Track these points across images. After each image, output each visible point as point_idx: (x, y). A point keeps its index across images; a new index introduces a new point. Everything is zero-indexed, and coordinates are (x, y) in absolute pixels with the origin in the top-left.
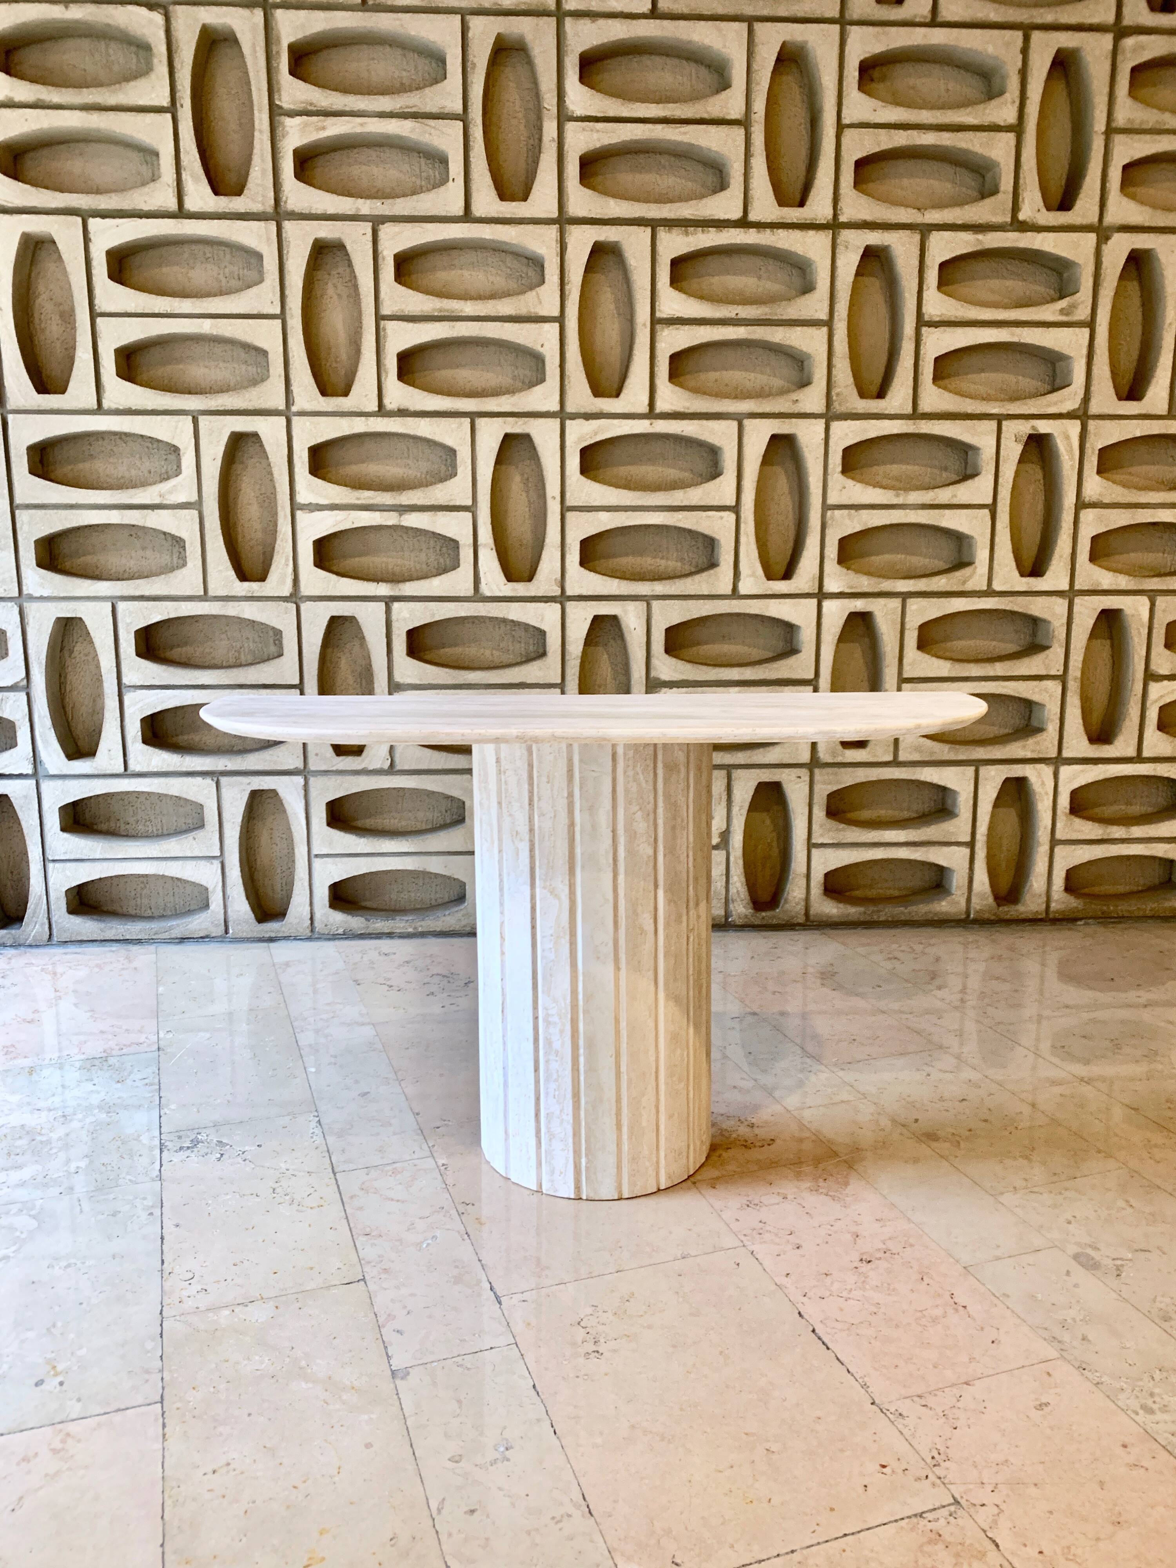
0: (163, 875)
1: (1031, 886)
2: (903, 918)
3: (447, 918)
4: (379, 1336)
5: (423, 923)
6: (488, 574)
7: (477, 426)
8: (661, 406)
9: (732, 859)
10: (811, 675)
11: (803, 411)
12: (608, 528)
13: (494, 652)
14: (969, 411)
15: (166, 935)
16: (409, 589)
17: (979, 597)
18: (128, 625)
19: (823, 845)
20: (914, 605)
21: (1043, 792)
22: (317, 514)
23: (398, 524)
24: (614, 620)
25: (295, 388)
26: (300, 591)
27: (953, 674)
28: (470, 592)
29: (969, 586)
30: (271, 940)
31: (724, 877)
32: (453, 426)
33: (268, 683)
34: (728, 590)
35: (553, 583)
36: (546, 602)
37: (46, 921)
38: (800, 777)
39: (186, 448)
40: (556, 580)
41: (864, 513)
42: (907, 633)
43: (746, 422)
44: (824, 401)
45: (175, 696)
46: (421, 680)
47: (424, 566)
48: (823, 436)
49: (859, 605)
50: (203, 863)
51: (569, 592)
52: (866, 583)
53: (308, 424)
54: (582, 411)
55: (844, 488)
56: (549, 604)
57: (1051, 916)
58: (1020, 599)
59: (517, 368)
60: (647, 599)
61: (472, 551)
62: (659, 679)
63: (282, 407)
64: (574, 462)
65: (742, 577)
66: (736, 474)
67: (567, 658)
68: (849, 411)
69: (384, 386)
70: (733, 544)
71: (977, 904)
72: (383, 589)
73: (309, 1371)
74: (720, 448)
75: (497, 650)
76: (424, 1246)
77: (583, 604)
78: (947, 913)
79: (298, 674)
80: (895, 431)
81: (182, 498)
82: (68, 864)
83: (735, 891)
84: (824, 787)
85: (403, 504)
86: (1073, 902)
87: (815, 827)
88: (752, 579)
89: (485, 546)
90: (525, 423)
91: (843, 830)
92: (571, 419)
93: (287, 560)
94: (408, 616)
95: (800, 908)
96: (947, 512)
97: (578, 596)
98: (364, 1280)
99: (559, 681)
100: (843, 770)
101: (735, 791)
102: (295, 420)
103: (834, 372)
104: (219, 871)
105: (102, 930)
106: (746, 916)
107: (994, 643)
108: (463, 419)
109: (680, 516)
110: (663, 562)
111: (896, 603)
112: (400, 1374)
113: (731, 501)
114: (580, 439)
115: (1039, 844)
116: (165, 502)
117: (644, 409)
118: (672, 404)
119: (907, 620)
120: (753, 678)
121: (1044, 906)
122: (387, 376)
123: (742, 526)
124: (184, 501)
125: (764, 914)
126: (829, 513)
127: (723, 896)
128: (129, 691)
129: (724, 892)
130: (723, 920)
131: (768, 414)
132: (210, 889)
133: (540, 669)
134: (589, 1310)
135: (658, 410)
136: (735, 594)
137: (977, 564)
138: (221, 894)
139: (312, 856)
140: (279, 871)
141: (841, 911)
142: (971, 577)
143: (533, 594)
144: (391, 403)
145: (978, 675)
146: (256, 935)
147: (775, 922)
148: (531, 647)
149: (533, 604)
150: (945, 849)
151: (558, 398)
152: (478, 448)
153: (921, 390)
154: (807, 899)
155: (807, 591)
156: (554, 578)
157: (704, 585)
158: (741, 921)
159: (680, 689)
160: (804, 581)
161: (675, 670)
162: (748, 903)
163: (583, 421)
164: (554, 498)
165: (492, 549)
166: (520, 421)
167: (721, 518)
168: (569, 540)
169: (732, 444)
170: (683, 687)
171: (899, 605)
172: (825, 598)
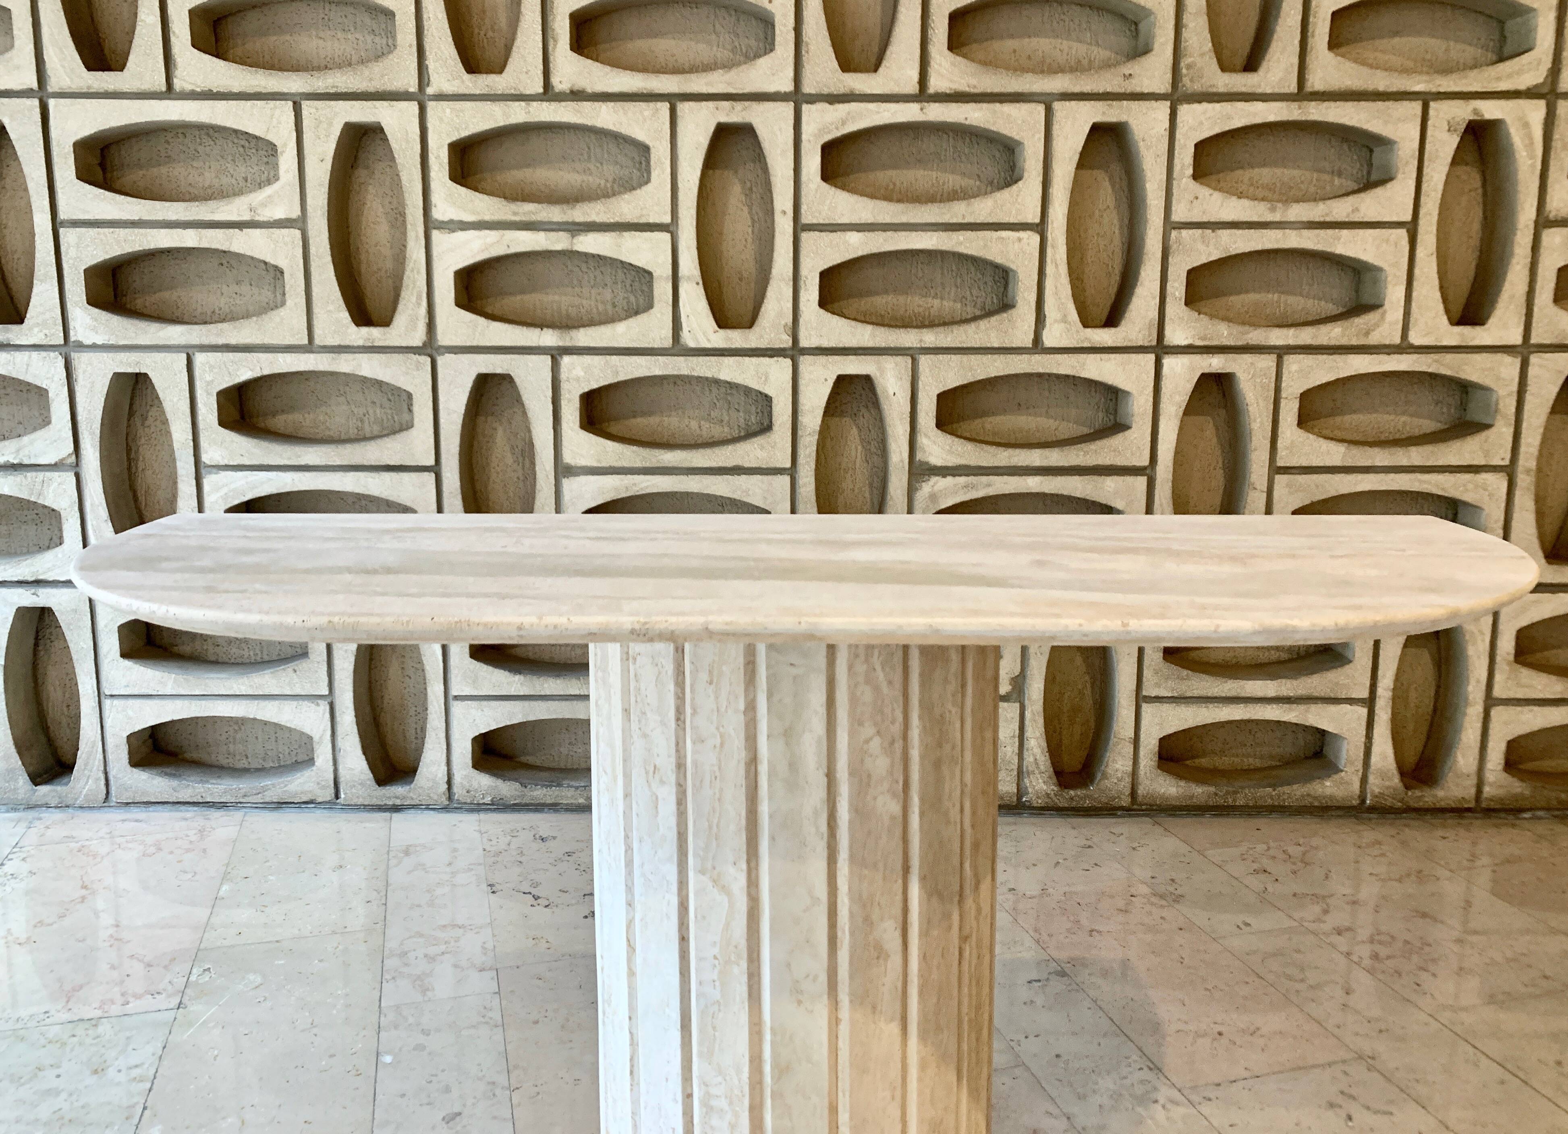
0: (255, 719)
1: (1455, 761)
2: (1269, 802)
6: (691, 317)
7: (679, 113)
8: (936, 84)
9: (1028, 715)
10: (1145, 461)
11: (1138, 90)
12: (860, 253)
13: (702, 423)
14: (1381, 88)
15: (259, 799)
16: (584, 337)
17: (1389, 354)
18: (209, 383)
19: (1158, 699)
20: (1293, 364)
21: (1476, 631)
22: (461, 236)
23: (569, 248)
24: (867, 381)
25: (431, 63)
26: (436, 340)
27: (1349, 463)
28: (668, 343)
29: (1374, 339)
30: (396, 809)
31: (1017, 740)
32: (646, 113)
33: (392, 463)
34: (1027, 341)
35: (782, 330)
36: (771, 356)
37: (102, 777)
39: (285, 145)
40: (786, 325)
41: (1225, 234)
42: (1283, 403)
43: (1057, 105)
44: (1169, 76)
45: (270, 480)
46: (599, 461)
47: (609, 307)
48: (1167, 125)
49: (1216, 363)
50: (306, 704)
51: (804, 343)
52: (1226, 333)
53: (448, 111)
54: (826, 91)
55: (1197, 198)
56: (775, 359)
57: (1484, 805)
58: (1449, 357)
59: (736, 34)
60: (913, 354)
61: (670, 285)
62: (927, 463)
63: (413, 88)
64: (812, 163)
65: (1048, 321)
66: (1041, 178)
67: (800, 433)
68: (1204, 90)
69: (551, 58)
70: (1036, 277)
71: (1375, 784)
72: (549, 338)
74: (1019, 143)
75: (706, 421)
77: (822, 359)
78: (1331, 797)
79: (433, 452)
80: (1272, 118)
81: (279, 213)
82: (131, 702)
83: (1031, 759)
85: (577, 220)
86: (1516, 787)
87: (1147, 673)
88: (1063, 325)
89: (689, 278)
90: (744, 109)
91: (1188, 678)
92: (808, 102)
93: (419, 297)
94: (582, 374)
95: (1125, 786)
96: (1345, 232)
97: (817, 348)
99: (788, 465)
102: (431, 106)
103: (1185, 34)
104: (327, 716)
105: (174, 790)
106: (1047, 795)
108: (659, 104)
109: (961, 238)
110: (936, 302)
111: (1268, 362)
113: (1034, 217)
114: (822, 131)
115: (1467, 703)
116: (257, 218)
117: (911, 86)
118: (952, 81)
119: (1283, 385)
120: (1061, 464)
121: (1473, 791)
122: (555, 45)
123: (1049, 251)
124: (283, 216)
125: (1072, 792)
126: (1174, 234)
127: (1015, 767)
128: (210, 473)
129: (1016, 760)
130: (1015, 799)
131: (1088, 94)
132: (316, 738)
133: (762, 448)
135: (931, 90)
136: (1037, 346)
137: (1387, 305)
138: (330, 745)
139: (451, 698)
140: (412, 712)
141: (1181, 791)
142: (1377, 325)
143: (753, 345)
144: (561, 82)
145: (1386, 464)
146: (375, 801)
147: (1087, 804)
148: (753, 418)
149: (754, 360)
150: (1333, 709)
151: (791, 74)
152: (680, 143)
153: (1311, 59)
154: (1134, 773)
155: (1140, 343)
156: (783, 323)
157: (993, 334)
158: (1040, 802)
159: (957, 478)
160: (1137, 329)
161: (950, 452)
162: (1050, 777)
163: (826, 105)
164: (784, 213)
165: (698, 284)
166: (739, 105)
167: (1020, 240)
168: (804, 271)
169: (1037, 136)
170: (960, 475)
171: (1273, 364)
172: (1167, 353)
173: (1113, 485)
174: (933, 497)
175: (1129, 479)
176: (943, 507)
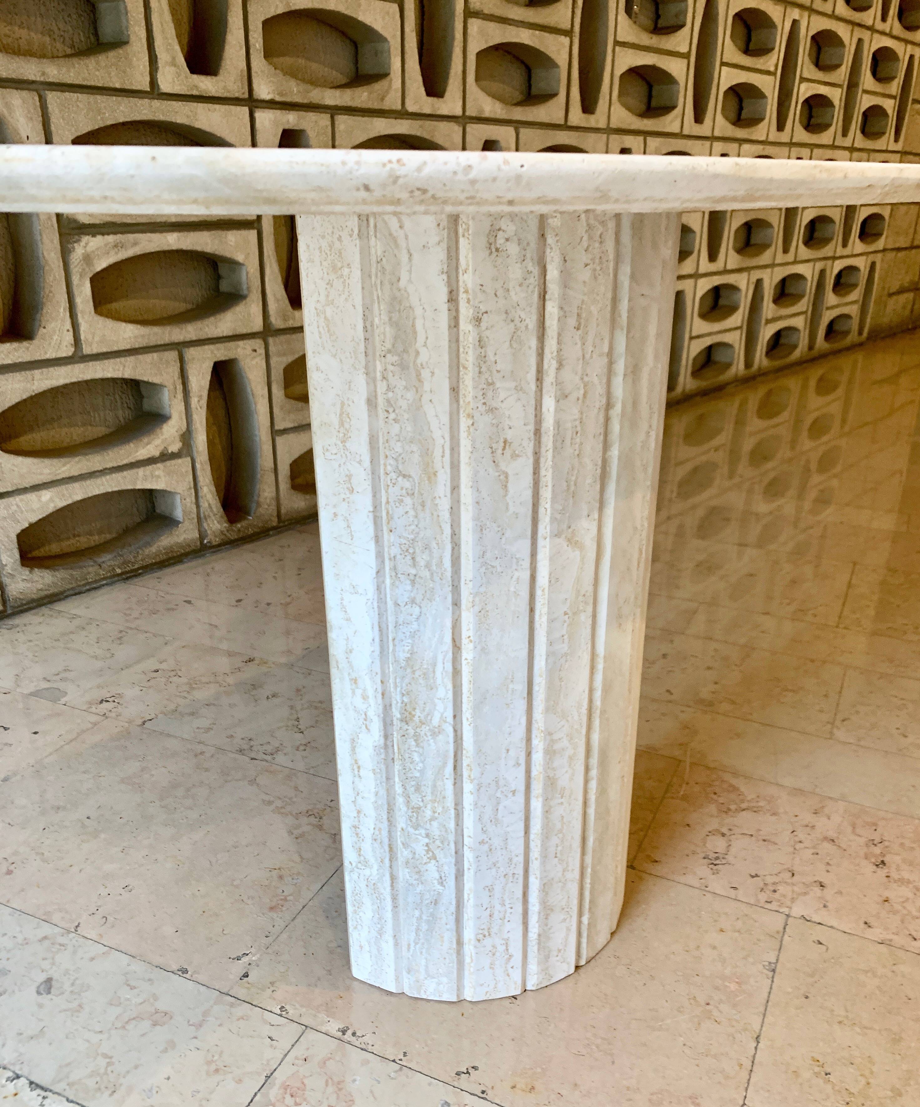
9: (198, 466)
10: (252, 217)
17: (396, 118)
19: (285, 431)
29: (386, 104)
31: (193, 491)
34: (145, 83)
38: (255, 351)
52: (295, 90)
58: (428, 124)
60: (38, 89)
62: (74, 223)
65: (160, 64)
83: (207, 505)
84: (280, 358)
87: (276, 410)
88: (172, 69)
95: (272, 510)
101: (191, 378)
106: (222, 532)
125: (239, 525)
127: (195, 515)
129: (194, 509)
130: (199, 543)
136: (155, 92)
137: (392, 73)
141: (305, 503)
142: (387, 92)
147: (251, 531)
154: (277, 497)
155: (236, 95)
157: (113, 73)
158: (216, 541)
159: (106, 237)
160: (231, 80)
162: (222, 517)
170: (108, 234)
171: (329, 123)
172: (257, 107)
173: (233, 239)
174: (87, 259)
175: (244, 233)
176: (99, 269)
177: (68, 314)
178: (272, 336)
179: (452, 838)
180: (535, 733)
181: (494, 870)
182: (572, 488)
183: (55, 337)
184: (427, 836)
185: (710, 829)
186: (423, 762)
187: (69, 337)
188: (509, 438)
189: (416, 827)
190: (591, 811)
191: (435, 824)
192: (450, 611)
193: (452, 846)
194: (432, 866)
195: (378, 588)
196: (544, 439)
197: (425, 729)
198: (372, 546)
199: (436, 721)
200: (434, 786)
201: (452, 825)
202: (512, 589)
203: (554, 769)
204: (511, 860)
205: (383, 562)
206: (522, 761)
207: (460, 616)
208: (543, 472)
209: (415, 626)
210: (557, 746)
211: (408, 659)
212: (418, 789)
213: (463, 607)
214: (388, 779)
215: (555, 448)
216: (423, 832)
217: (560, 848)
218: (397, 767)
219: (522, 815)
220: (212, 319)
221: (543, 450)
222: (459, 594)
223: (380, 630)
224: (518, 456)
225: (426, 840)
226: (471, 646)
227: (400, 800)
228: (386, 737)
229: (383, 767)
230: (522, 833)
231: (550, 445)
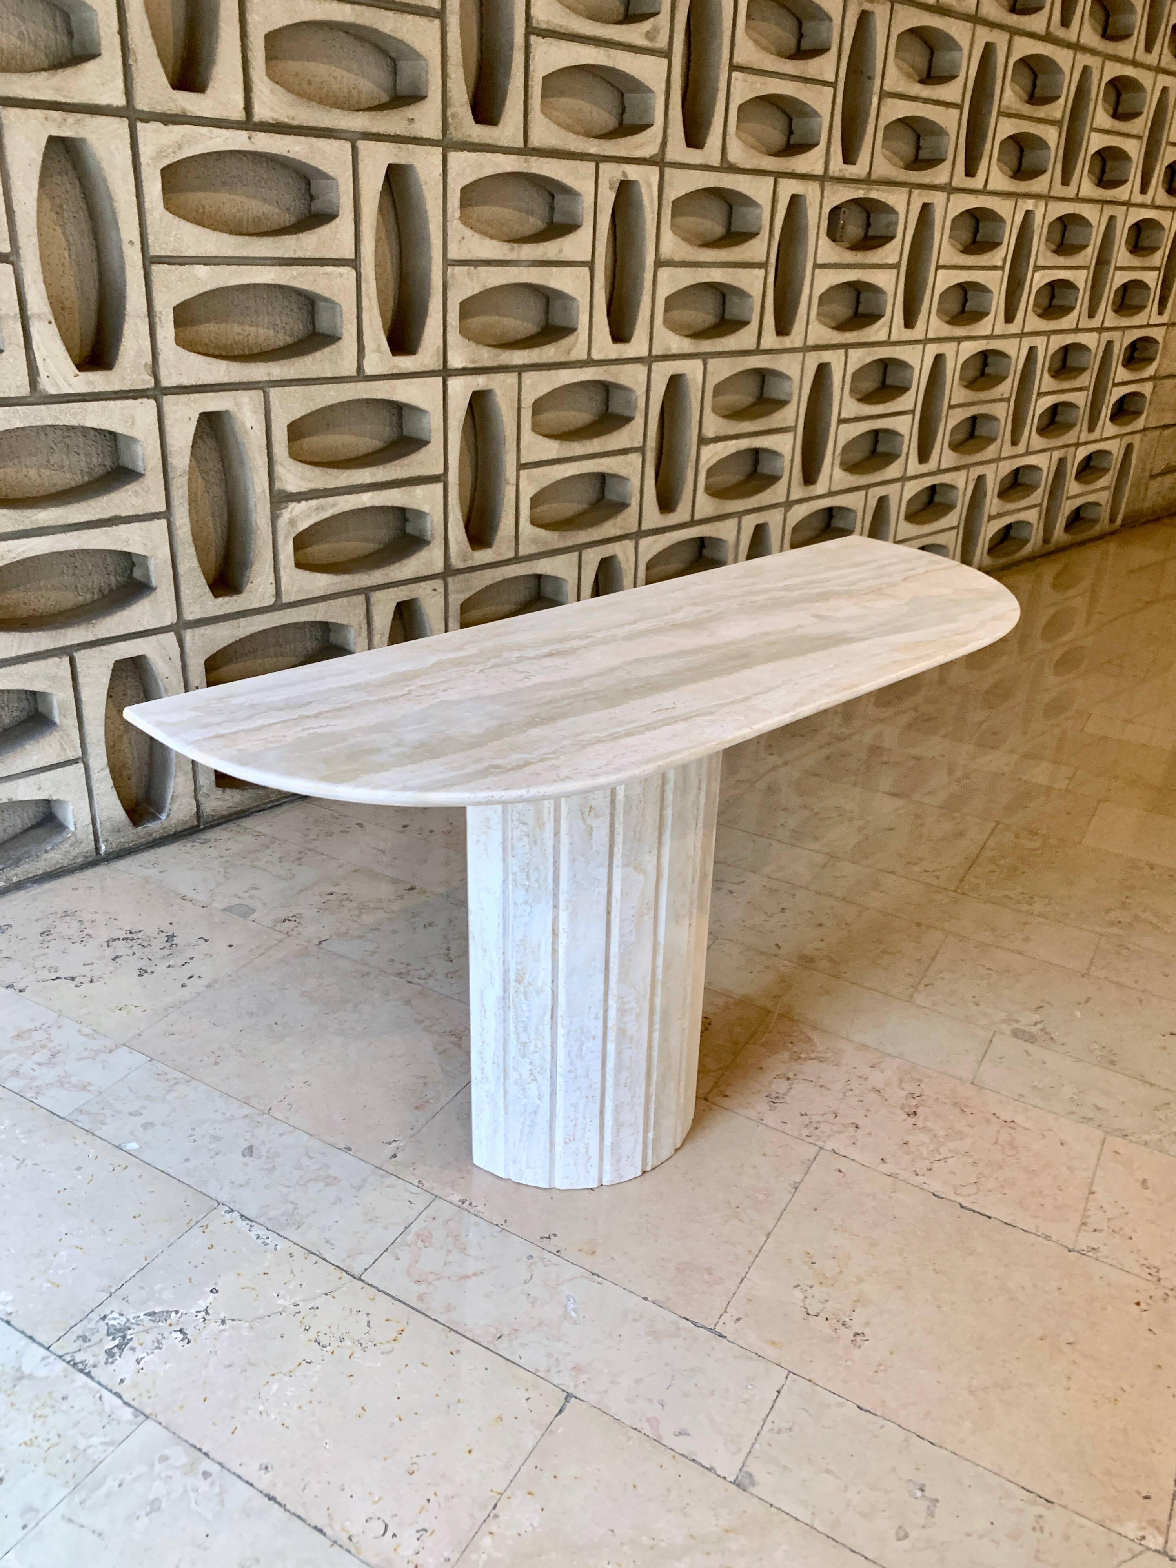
3: (50, 855)
4: (673, 1453)
5: (18, 870)
6: (48, 360)
7: (6, 122)
8: (259, 112)
10: (440, 470)
11: (419, 134)
12: (209, 288)
13: (42, 470)
14: (573, 149)
17: (581, 368)
20: (528, 379)
21: (627, 567)
24: (224, 418)
27: (560, 455)
28: (25, 391)
29: (572, 356)
34: (353, 370)
35: (143, 369)
36: (135, 398)
38: (435, 590)
40: (146, 364)
41: (483, 270)
42: (523, 411)
43: (360, 144)
44: (440, 124)
48: (441, 169)
49: (481, 382)
51: (166, 382)
52: (486, 356)
54: (159, 109)
55: (463, 238)
56: (139, 401)
58: (613, 368)
59: (23, 20)
60: (263, 387)
61: (19, 325)
62: (284, 491)
64: (154, 188)
65: (367, 352)
66: (352, 216)
67: (171, 475)
68: (464, 139)
70: (355, 310)
73: (663, 1544)
75: (46, 467)
76: (573, 1313)
77: (184, 398)
80: (509, 169)
84: (457, 596)
88: (377, 354)
89: (41, 316)
90: (77, 122)
92: (143, 121)
96: (555, 270)
97: (178, 387)
98: (569, 1396)
99: (163, 508)
100: (473, 575)
101: (375, 618)
103: (449, 84)
107: (573, 413)
109: (295, 273)
110: (253, 330)
111: (511, 379)
112: (746, 1481)
113: (349, 252)
114: (160, 154)
117: (239, 113)
118: (273, 110)
119: (523, 397)
120: (384, 479)
123: (363, 285)
126: (450, 269)
131: (384, 135)
133: (137, 494)
134: (798, 1294)
135: (256, 119)
136: (361, 376)
137: (580, 328)
142: (574, 346)
143: (117, 388)
145: (581, 454)
148: (95, 460)
149: (118, 403)
151: (122, 85)
152: (10, 159)
153: (530, 117)
155: (432, 368)
156: (143, 362)
157: (327, 365)
159: (310, 502)
160: (429, 355)
161: (302, 478)
163: (159, 125)
164: (132, 243)
165: (50, 322)
166: (72, 118)
167: (341, 275)
168: (158, 307)
169: (347, 173)
170: (312, 499)
171: (516, 380)
172: (450, 375)
173: (421, 493)
174: (292, 522)
175: (431, 487)
176: (301, 530)
177: (272, 570)
178: (451, 575)
179: (548, 1066)
180: (610, 996)
181: (578, 1092)
182: (638, 836)
183: (260, 590)
184: (531, 1063)
185: (779, 1073)
186: (529, 1011)
187: (272, 589)
188: (593, 805)
189: (524, 1056)
190: (655, 1054)
191: (537, 1055)
192: (551, 912)
193: (548, 1072)
194: (533, 1085)
195: (504, 891)
196: (617, 805)
197: (531, 989)
198: (501, 863)
199: (539, 984)
200: (537, 1029)
201: (548, 1057)
202: (595, 899)
203: (625, 1023)
204: (591, 1086)
205: (507, 874)
206: (601, 1015)
207: (558, 914)
208: (617, 826)
209: (527, 919)
210: (627, 1007)
211: (522, 940)
212: (525, 1029)
213: (560, 909)
214: (505, 1021)
215: (625, 812)
216: (527, 1060)
217: (629, 1080)
218: (511, 1013)
219: (600, 1054)
220: (397, 565)
221: (617, 812)
222: (558, 900)
223: (504, 919)
224: (599, 816)
225: (530, 1067)
226: (565, 935)
227: (513, 1037)
228: (505, 991)
229: (502, 1012)
230: (600, 1067)
231: (621, 810)
